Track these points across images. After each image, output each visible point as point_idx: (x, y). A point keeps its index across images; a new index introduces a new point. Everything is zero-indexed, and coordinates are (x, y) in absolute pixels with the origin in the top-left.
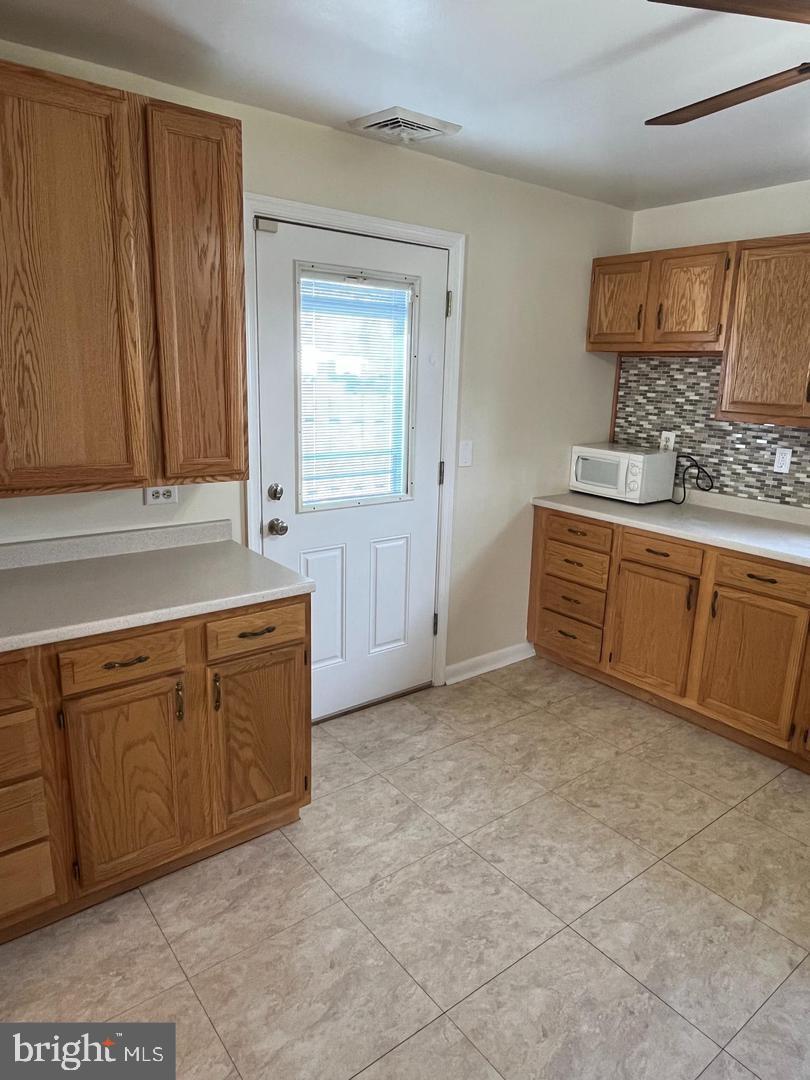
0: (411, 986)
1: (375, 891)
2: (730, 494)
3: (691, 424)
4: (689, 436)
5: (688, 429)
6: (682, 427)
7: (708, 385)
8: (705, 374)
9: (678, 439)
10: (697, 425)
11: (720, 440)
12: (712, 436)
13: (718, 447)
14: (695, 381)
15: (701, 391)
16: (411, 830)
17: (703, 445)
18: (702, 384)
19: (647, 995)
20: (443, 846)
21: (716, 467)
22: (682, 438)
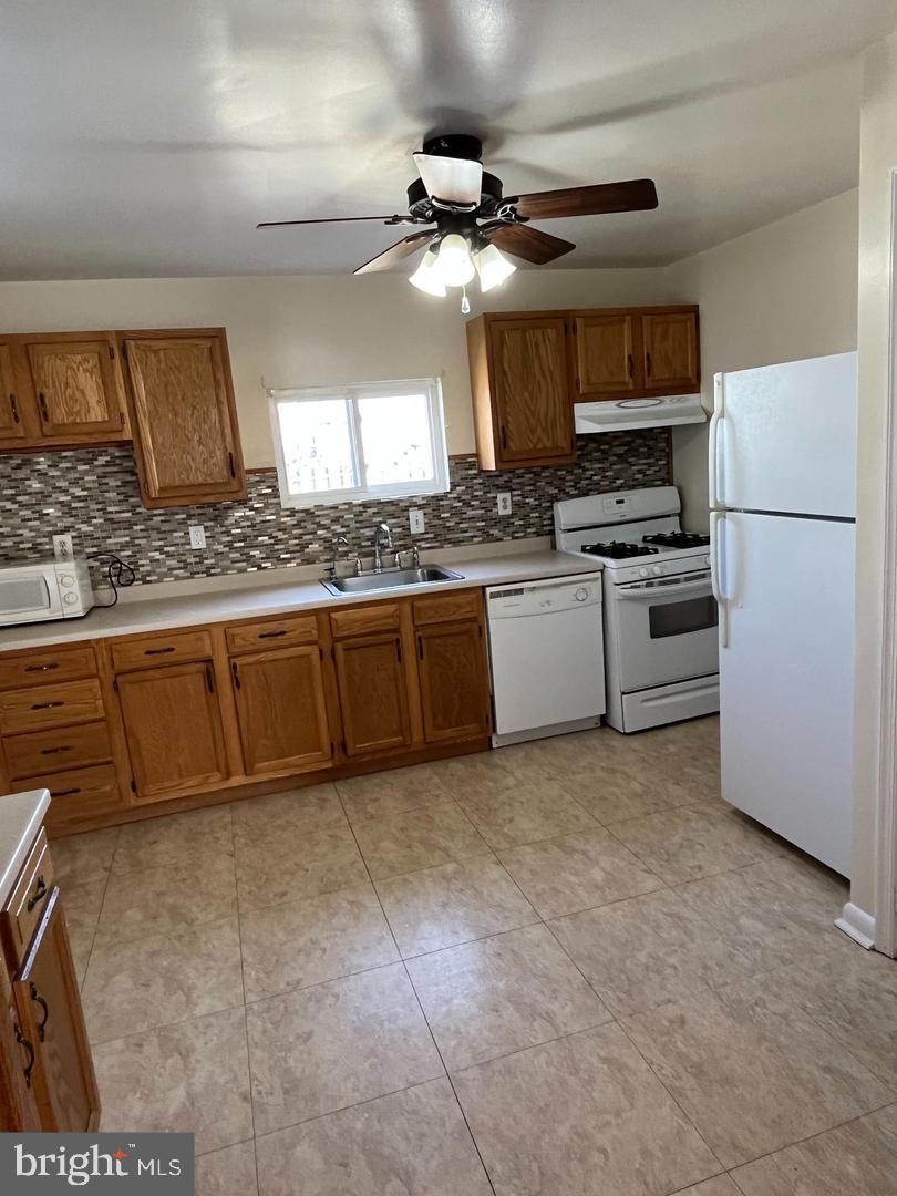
0: (407, 1095)
1: (265, 1100)
2: (156, 582)
3: (88, 521)
4: (89, 536)
5: (85, 528)
6: (77, 526)
7: (95, 478)
8: (87, 467)
9: (76, 541)
10: (94, 521)
11: (127, 532)
12: (116, 530)
13: (128, 539)
14: (77, 476)
15: (88, 486)
16: (199, 1044)
17: (109, 541)
18: (87, 478)
19: (489, 940)
20: (244, 1021)
21: (132, 559)
22: (80, 539)
